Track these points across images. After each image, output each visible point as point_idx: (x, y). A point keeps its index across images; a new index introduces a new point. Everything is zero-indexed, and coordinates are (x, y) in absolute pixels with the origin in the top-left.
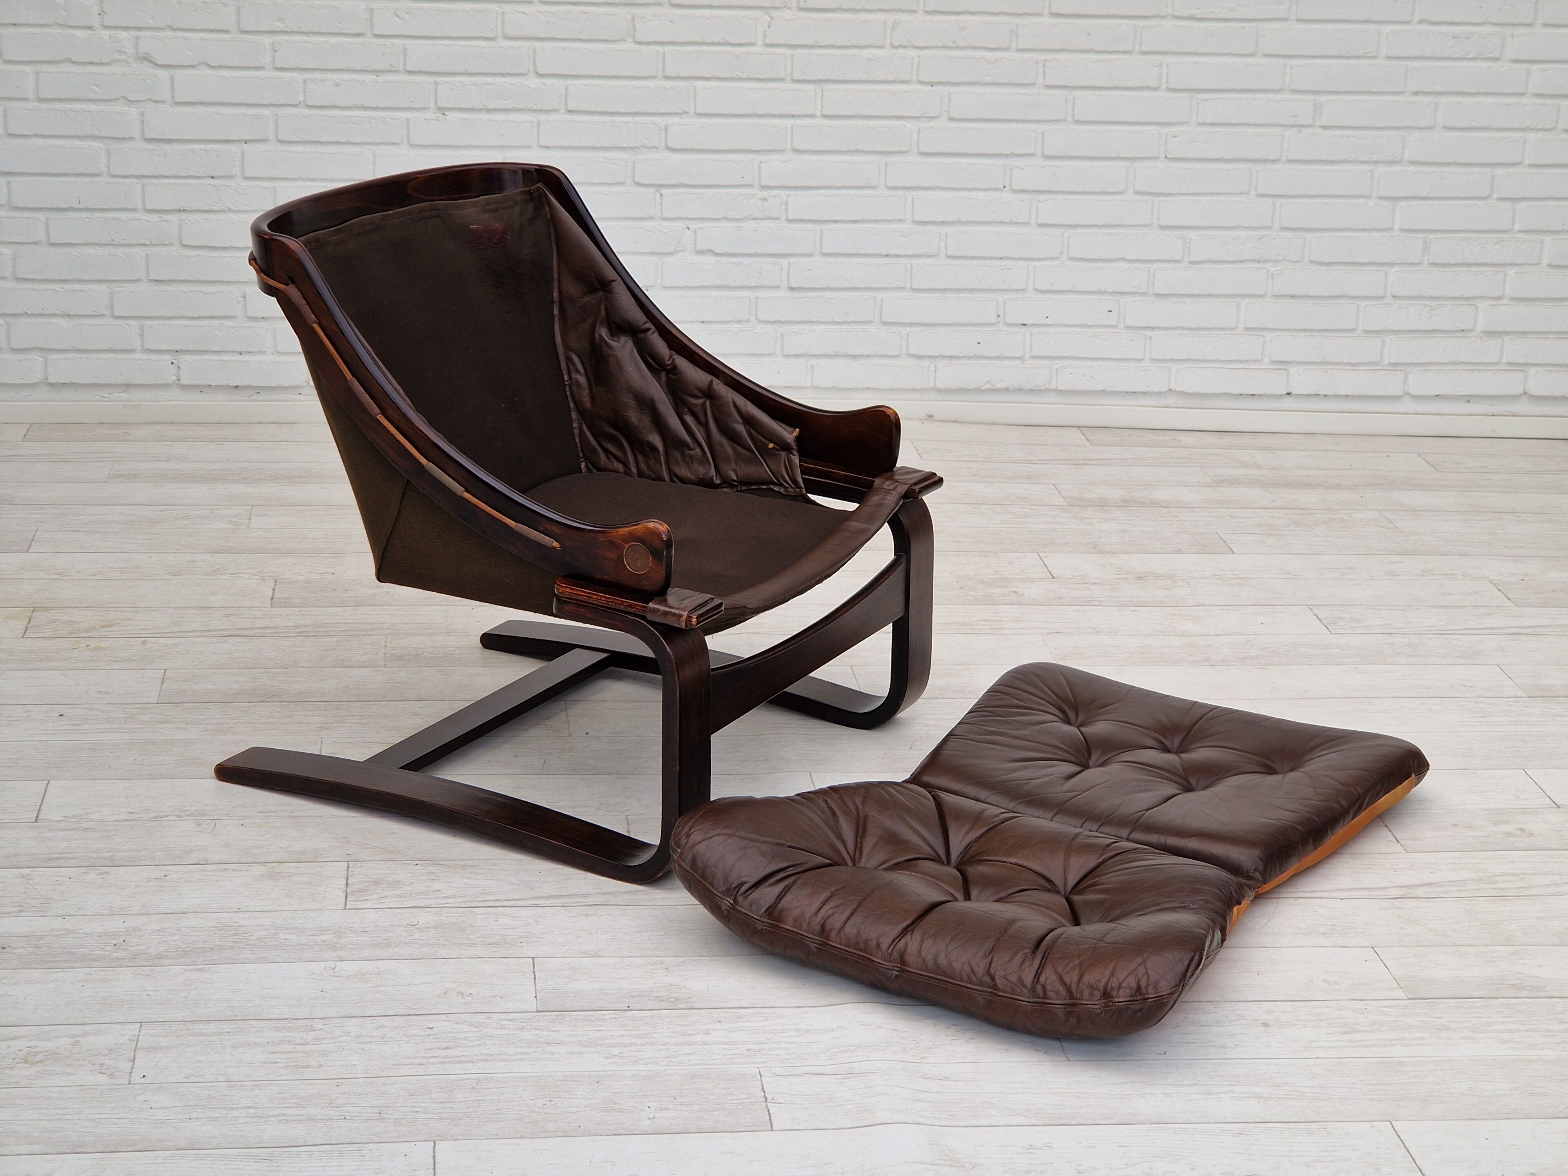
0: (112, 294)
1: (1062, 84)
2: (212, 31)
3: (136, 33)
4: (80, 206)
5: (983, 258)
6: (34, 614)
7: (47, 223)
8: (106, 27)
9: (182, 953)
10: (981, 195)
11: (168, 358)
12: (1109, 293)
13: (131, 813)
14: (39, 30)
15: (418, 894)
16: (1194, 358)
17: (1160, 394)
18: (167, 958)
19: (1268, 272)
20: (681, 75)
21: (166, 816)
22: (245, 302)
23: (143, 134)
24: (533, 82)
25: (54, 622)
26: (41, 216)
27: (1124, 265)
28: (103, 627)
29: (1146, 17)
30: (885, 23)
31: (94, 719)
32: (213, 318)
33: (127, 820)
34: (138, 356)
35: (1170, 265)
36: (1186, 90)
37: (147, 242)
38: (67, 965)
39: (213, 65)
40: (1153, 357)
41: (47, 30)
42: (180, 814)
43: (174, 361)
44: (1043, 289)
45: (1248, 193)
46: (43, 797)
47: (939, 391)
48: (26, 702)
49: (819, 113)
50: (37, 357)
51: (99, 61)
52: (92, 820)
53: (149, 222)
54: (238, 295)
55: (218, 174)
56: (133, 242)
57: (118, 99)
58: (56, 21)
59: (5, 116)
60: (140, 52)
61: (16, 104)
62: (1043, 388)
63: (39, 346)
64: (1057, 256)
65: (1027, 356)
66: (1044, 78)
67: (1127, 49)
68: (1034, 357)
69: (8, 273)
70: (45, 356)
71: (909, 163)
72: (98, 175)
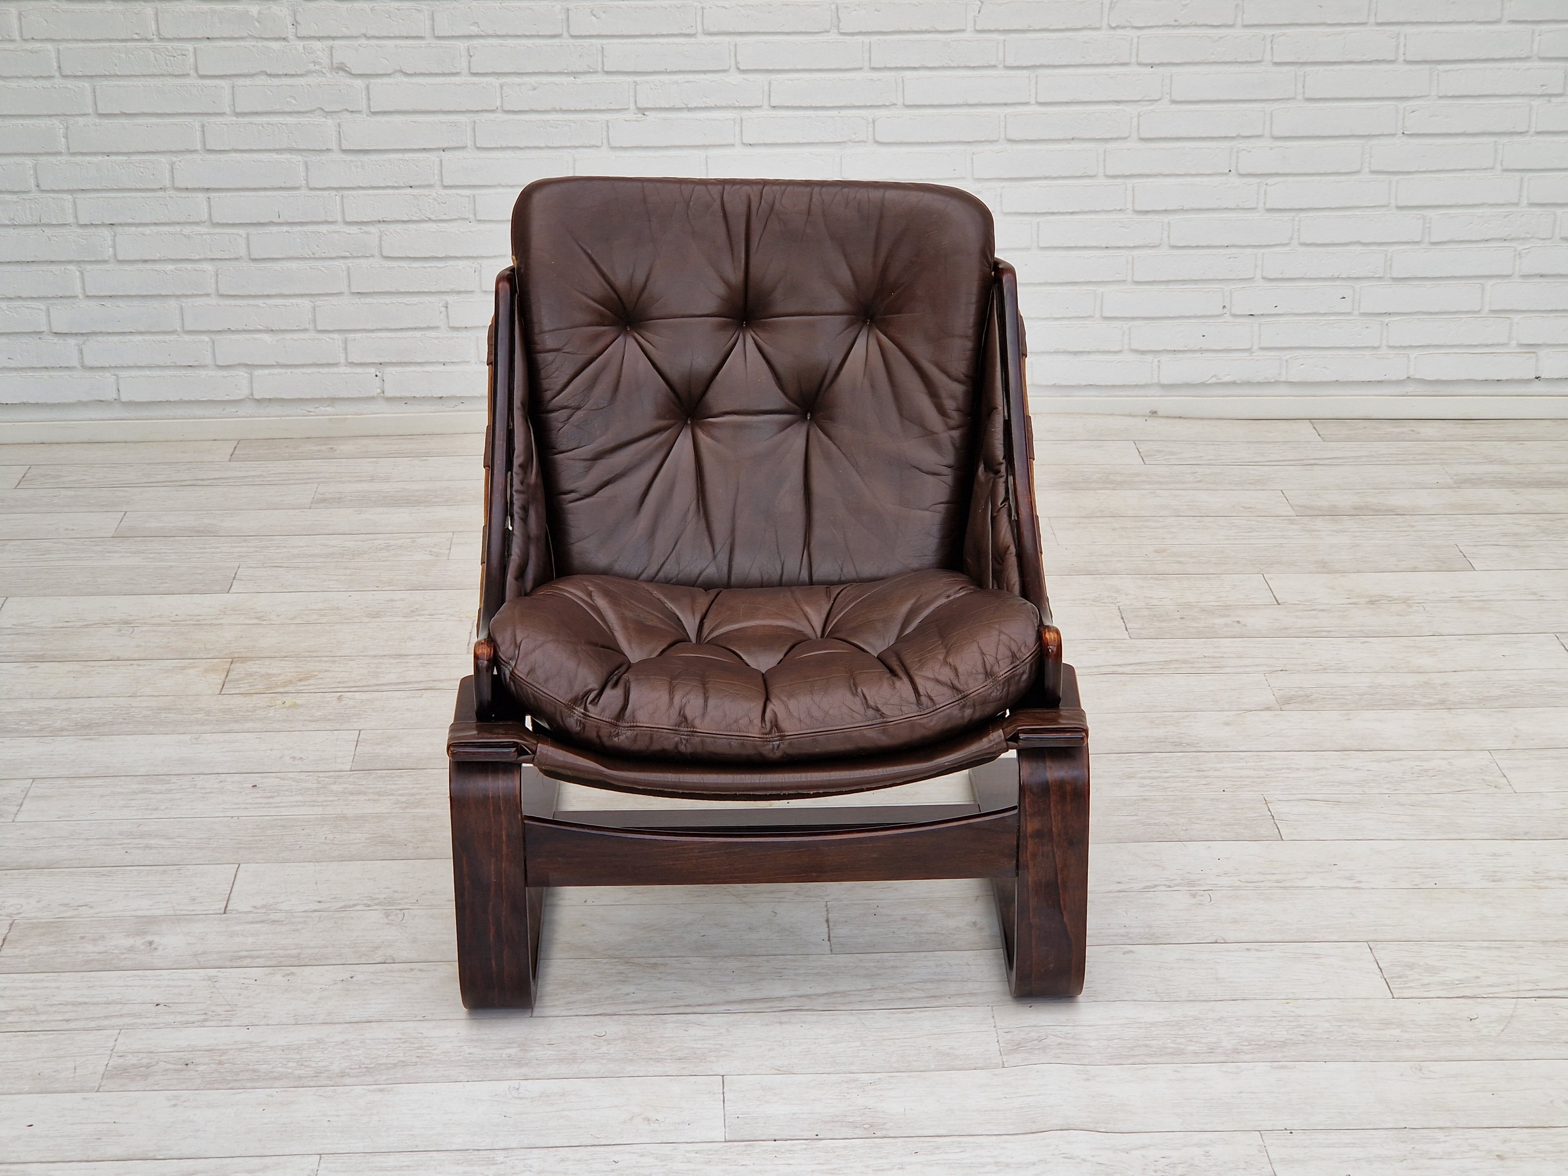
0: (314, 308)
1: (1291, 60)
2: (407, 38)
3: (331, 43)
4: (281, 220)
5: (1209, 247)
6: (233, 665)
7: (248, 238)
8: (300, 38)
9: (365, 1070)
10: (1205, 180)
11: (372, 370)
12: (1343, 279)
13: (319, 902)
14: (233, 44)
16: (1435, 342)
17: (1398, 382)
18: (349, 1075)
19: (1515, 250)
20: (888, 66)
21: (355, 905)
22: (447, 312)
23: (340, 145)
24: (735, 78)
25: (251, 675)
26: (242, 231)
27: (1359, 248)
28: (300, 680)
30: (1102, 3)
31: (287, 791)
32: (415, 329)
34: (343, 369)
35: (1408, 247)
36: (1426, 62)
37: (348, 254)
38: (249, 1085)
39: (408, 72)
40: (1391, 344)
41: (242, 43)
42: (369, 902)
43: (378, 373)
44: (1272, 276)
45: (1492, 168)
46: (233, 883)
47: (1163, 386)
48: (220, 771)
49: (1033, 101)
50: (242, 373)
51: (294, 73)
52: (280, 910)
53: (349, 234)
54: (440, 305)
55: (417, 183)
56: (334, 255)
57: (314, 111)
58: (251, 33)
59: (203, 132)
60: (334, 62)
61: (213, 119)
62: (1273, 381)
63: (244, 362)
64: (1287, 242)
65: (1256, 347)
66: (1272, 54)
67: (1361, 21)
68: (1263, 349)
69: (211, 289)
70: (250, 372)
71: (1129, 149)
72: (297, 188)
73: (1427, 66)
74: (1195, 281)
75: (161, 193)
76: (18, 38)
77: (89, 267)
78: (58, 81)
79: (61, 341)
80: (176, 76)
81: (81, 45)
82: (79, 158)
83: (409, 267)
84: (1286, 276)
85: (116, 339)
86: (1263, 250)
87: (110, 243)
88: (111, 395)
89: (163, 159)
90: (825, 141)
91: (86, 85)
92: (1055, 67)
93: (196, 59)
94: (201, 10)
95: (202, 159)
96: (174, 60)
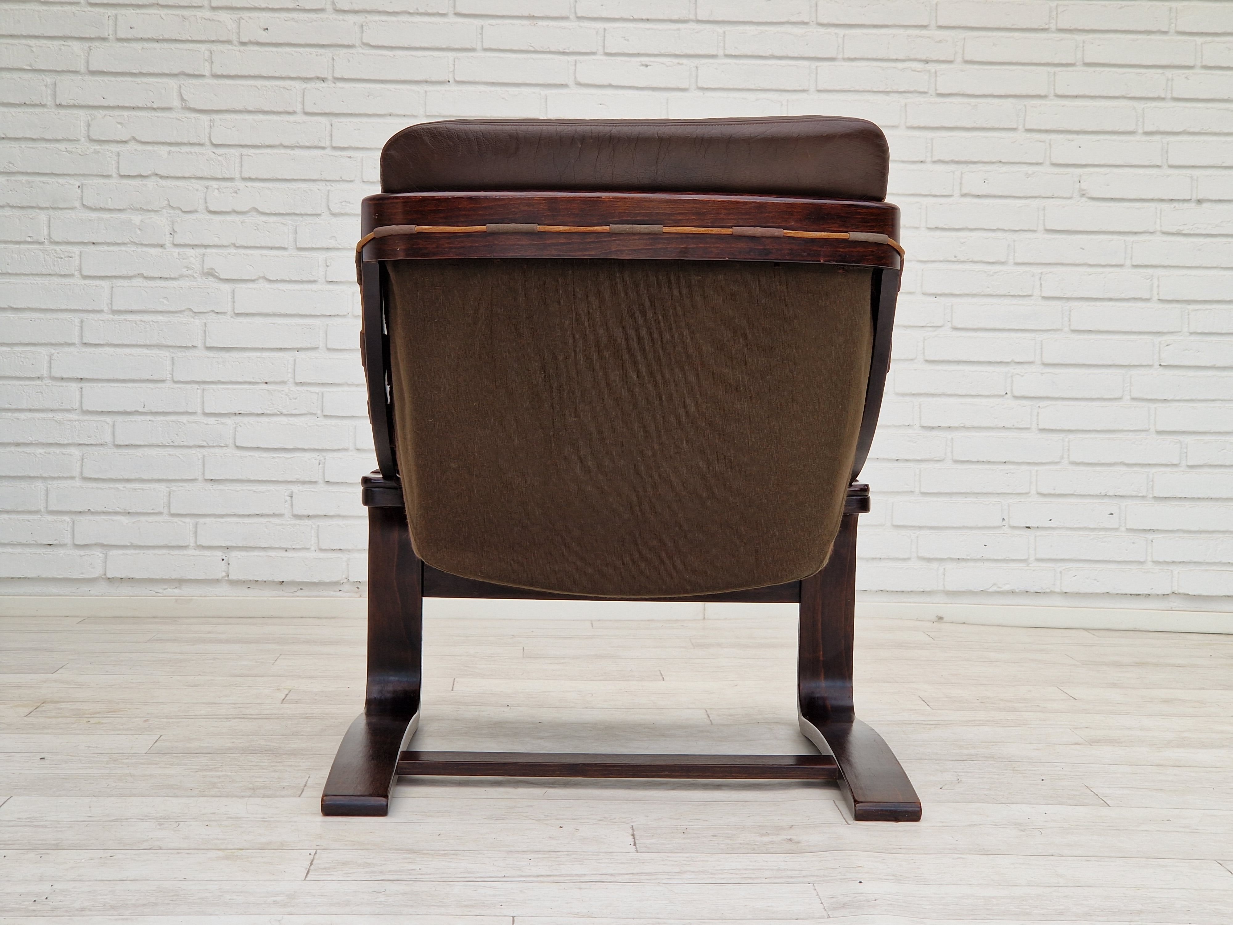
0: (169, 493)
1: (1058, 295)
2: (272, 248)
3: (203, 251)
4: (145, 410)
5: (989, 462)
6: (43, 705)
7: (114, 426)
8: (176, 246)
9: (109, 907)
10: (984, 401)
11: (219, 554)
12: (1110, 496)
13: (90, 817)
14: (116, 249)
15: (390, 871)
16: (1196, 560)
17: (1164, 596)
21: (128, 819)
22: (292, 501)
23: (205, 343)
25: (62, 709)
26: (109, 419)
27: (1124, 469)
28: (109, 712)
29: (1136, 233)
31: (76, 761)
33: (84, 821)
34: (191, 552)
35: (1168, 469)
36: (1177, 301)
37: (205, 444)
39: (271, 279)
40: (1155, 560)
41: (123, 248)
42: (143, 818)
43: (224, 557)
44: (1045, 492)
48: (9, 751)
50: (96, 553)
51: (168, 276)
52: (46, 820)
53: (207, 424)
54: (286, 494)
55: (272, 380)
56: (191, 444)
57: (184, 311)
58: (132, 240)
59: (82, 327)
60: (206, 267)
61: (92, 316)
62: (1048, 591)
63: (101, 542)
64: (1059, 461)
65: (1032, 559)
66: (1041, 290)
67: (1119, 263)
68: (1039, 560)
69: (76, 473)
70: (105, 552)
71: (915, 370)
72: (163, 381)
73: (1178, 306)
74: (976, 494)
75: (38, 382)
80: (61, 276)
83: (260, 457)
84: (1058, 492)
86: (1036, 468)
89: (44, 351)
93: (81, 261)
94: (89, 218)
95: (78, 352)
96: (61, 261)
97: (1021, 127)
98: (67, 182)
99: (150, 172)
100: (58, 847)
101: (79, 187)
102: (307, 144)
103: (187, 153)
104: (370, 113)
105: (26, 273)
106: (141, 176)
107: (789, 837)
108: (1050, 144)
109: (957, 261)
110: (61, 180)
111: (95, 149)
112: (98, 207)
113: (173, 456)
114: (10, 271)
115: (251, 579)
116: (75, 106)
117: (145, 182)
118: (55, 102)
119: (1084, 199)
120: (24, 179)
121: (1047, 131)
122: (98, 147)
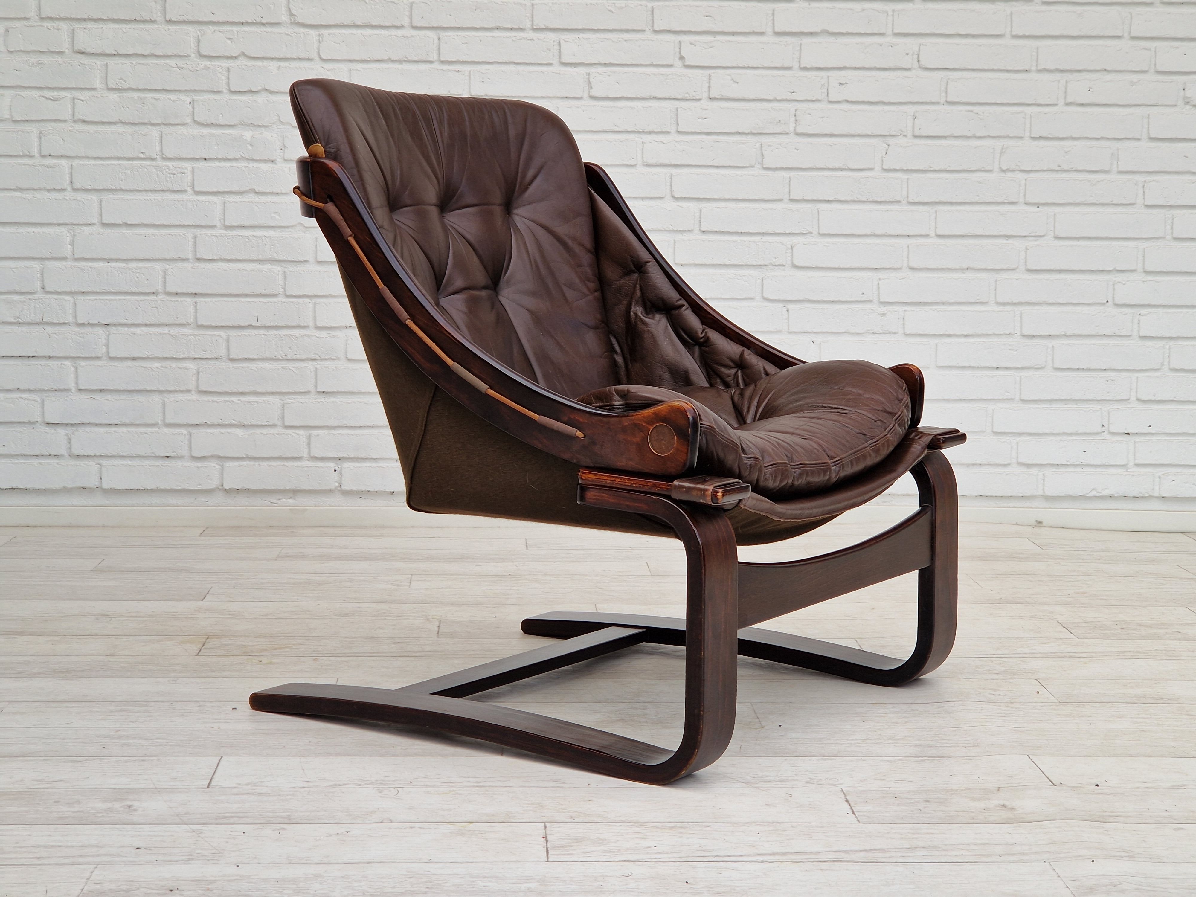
0: (283, 405)
1: (1161, 203)
4: (258, 324)
5: (1089, 370)
6: (208, 640)
7: (228, 340)
10: (1086, 309)
11: (332, 465)
13: (308, 782)
14: (227, 164)
15: (627, 849)
20: (805, 198)
21: (344, 784)
23: (316, 258)
25: (226, 645)
26: (223, 333)
28: (275, 649)
30: (994, 148)
32: (373, 427)
33: (304, 787)
34: (306, 463)
37: (317, 357)
41: (234, 164)
42: (360, 783)
43: (337, 468)
44: (1146, 398)
46: (216, 769)
47: (1047, 498)
48: (198, 700)
49: (932, 234)
50: (213, 465)
51: (280, 192)
52: (267, 787)
53: (319, 338)
56: (304, 357)
57: (295, 226)
58: (243, 156)
59: (195, 242)
61: (205, 231)
62: (1147, 495)
63: (217, 454)
64: (1159, 367)
65: (1131, 464)
66: (1144, 198)
68: (1137, 465)
69: (192, 386)
70: (221, 464)
71: (1017, 279)
72: (275, 295)
74: (1076, 401)
75: (153, 297)
76: (37, 155)
77: (82, 363)
78: (69, 194)
79: (53, 431)
81: (93, 162)
82: (82, 264)
84: (1159, 399)
85: (102, 430)
86: (1136, 375)
87: (104, 341)
88: (93, 482)
89: (158, 266)
90: (748, 263)
91: (94, 198)
92: (952, 204)
93: (193, 177)
94: (201, 134)
95: (192, 268)
96: (174, 177)
97: (1126, 35)
98: (178, 98)
99: (260, 88)
100: (290, 821)
101: (190, 103)
102: (415, 58)
103: (296, 68)
104: (478, 27)
105: (140, 189)
106: (251, 92)
107: (1002, 803)
108: (1155, 52)
109: (1061, 171)
110: (173, 97)
111: (205, 65)
112: (209, 122)
113: (286, 369)
114: (123, 188)
115: (363, 489)
116: (184, 22)
117: (255, 97)
118: (165, 17)
119: (1188, 107)
120: (135, 95)
121: (1152, 39)
122: (208, 63)
